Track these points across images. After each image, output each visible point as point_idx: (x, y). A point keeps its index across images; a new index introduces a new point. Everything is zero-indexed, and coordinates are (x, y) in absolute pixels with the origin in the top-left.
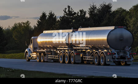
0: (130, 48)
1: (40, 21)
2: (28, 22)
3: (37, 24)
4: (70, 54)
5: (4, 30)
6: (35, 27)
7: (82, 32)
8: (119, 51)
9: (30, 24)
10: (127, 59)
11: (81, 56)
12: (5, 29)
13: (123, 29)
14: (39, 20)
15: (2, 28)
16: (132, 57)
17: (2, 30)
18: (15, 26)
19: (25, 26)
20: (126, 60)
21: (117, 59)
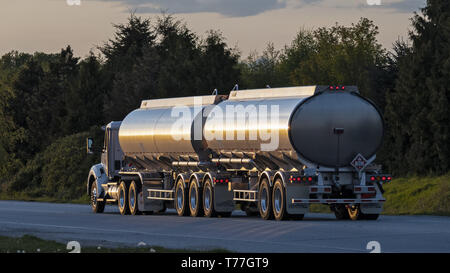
0: (374, 158)
1: (426, 18)
2: (366, 23)
3: (413, 37)
4: (200, 183)
5: (243, 64)
6: (402, 50)
7: (245, 103)
8: (333, 170)
9: (377, 37)
10: (359, 196)
11: (230, 189)
12: (248, 62)
13: (347, 96)
14: (421, 15)
15: (237, 57)
16: (378, 191)
17: (234, 67)
18: (302, 47)
19: (350, 48)
20: (358, 200)
21: (325, 196)
